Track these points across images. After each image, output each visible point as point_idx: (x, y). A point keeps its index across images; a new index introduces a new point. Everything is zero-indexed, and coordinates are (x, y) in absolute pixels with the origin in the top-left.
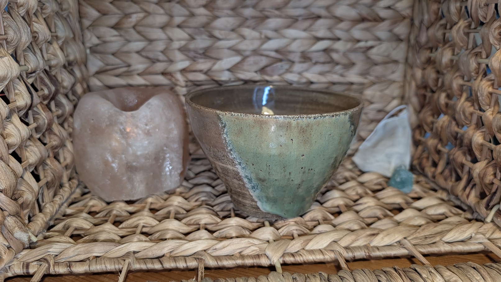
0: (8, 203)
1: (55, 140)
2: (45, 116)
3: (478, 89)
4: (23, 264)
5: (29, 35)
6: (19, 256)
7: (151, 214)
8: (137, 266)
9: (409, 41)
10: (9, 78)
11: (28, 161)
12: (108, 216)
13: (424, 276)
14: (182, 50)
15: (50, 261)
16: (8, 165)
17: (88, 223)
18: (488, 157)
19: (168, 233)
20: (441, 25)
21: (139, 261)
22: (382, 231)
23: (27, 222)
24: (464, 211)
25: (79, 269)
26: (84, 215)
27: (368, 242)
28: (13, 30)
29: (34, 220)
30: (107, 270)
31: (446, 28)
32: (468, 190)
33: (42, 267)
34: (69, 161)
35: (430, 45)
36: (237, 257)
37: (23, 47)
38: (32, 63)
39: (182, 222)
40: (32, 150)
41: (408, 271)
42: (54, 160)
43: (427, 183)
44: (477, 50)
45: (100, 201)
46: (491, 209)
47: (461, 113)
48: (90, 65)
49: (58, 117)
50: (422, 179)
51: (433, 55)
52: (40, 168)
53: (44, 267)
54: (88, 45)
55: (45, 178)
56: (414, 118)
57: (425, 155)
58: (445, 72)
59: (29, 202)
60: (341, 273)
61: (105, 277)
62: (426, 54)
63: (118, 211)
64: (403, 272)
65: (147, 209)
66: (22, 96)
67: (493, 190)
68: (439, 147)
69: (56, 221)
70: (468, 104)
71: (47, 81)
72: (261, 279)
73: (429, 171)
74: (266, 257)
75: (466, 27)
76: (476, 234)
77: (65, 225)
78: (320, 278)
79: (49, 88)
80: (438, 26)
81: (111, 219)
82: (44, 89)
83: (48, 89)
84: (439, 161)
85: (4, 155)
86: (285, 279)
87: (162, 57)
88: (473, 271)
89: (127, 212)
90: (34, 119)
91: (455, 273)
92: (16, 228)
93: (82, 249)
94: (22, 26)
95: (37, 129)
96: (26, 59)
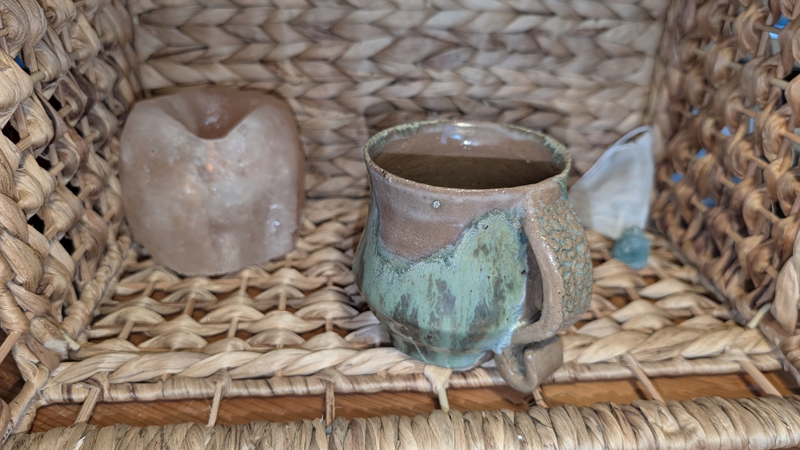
0: (33, 301)
1: (94, 183)
2: (75, 149)
3: (764, 127)
4: (62, 386)
5: (43, 22)
6: (55, 374)
7: (249, 301)
8: (234, 391)
9: (665, 19)
10: (17, 103)
11: (56, 227)
12: (183, 300)
13: (651, 420)
14: (294, 23)
15: (102, 383)
16: (28, 244)
17: (153, 314)
18: (764, 231)
19: (279, 336)
20: (721, 6)
21: (238, 383)
22: (596, 339)
23: (60, 318)
24: (719, 302)
25: (147, 394)
26: (145, 300)
27: (576, 356)
28: (17, 18)
29: (71, 314)
30: (189, 395)
31: (726, 12)
32: (728, 274)
33: (92, 394)
34: (115, 209)
35: (699, 34)
36: (381, 377)
37: (35, 41)
38: (49, 66)
39: (297, 316)
40: (60, 208)
41: (628, 411)
42: (94, 213)
43: (669, 251)
44: (772, 62)
45: (168, 273)
46: (759, 308)
47: (733, 157)
48: (140, 44)
49: (95, 142)
50: (662, 243)
51: (701, 53)
52: (74, 232)
53: (95, 393)
54: (136, 10)
55: (82, 246)
56: (660, 147)
57: (671, 207)
58: (716, 85)
59: (62, 292)
60: (535, 413)
61: (187, 405)
62: (690, 48)
63: (198, 294)
64: (622, 413)
65: (242, 292)
66: (39, 125)
67: (765, 282)
68: (695, 200)
69: (104, 308)
70: (745, 145)
71: (74, 87)
72: (418, 423)
73: (675, 232)
74: (425, 380)
75: (759, 20)
76: (732, 347)
77: (118, 317)
78: (504, 421)
79: (78, 100)
80: (715, 6)
81: (188, 307)
82: (71, 103)
83: (77, 102)
84: (691, 220)
85: (20, 231)
86: (453, 423)
87: (260, 35)
88: (721, 415)
89: (212, 295)
90: (59, 154)
91: (695, 415)
92: (48, 335)
93: (150, 364)
94: (30, 7)
95: (64, 172)
96: (39, 59)
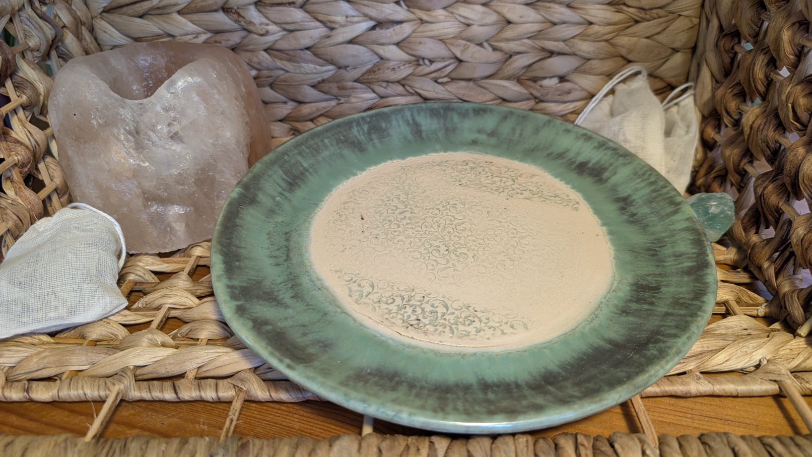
1: (21, 153)
7: (188, 285)
8: (135, 393)
21: (141, 386)
25: (42, 393)
30: (87, 399)
34: (58, 181)
42: (24, 186)
49: (24, 107)
55: (4, 223)
56: (707, 94)
63: (137, 275)
65: (184, 275)
76: (770, 360)
89: (153, 275)
93: (52, 359)
